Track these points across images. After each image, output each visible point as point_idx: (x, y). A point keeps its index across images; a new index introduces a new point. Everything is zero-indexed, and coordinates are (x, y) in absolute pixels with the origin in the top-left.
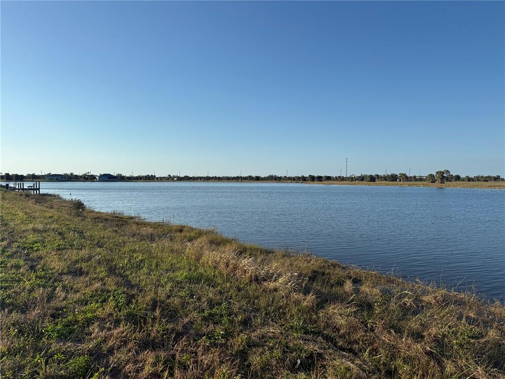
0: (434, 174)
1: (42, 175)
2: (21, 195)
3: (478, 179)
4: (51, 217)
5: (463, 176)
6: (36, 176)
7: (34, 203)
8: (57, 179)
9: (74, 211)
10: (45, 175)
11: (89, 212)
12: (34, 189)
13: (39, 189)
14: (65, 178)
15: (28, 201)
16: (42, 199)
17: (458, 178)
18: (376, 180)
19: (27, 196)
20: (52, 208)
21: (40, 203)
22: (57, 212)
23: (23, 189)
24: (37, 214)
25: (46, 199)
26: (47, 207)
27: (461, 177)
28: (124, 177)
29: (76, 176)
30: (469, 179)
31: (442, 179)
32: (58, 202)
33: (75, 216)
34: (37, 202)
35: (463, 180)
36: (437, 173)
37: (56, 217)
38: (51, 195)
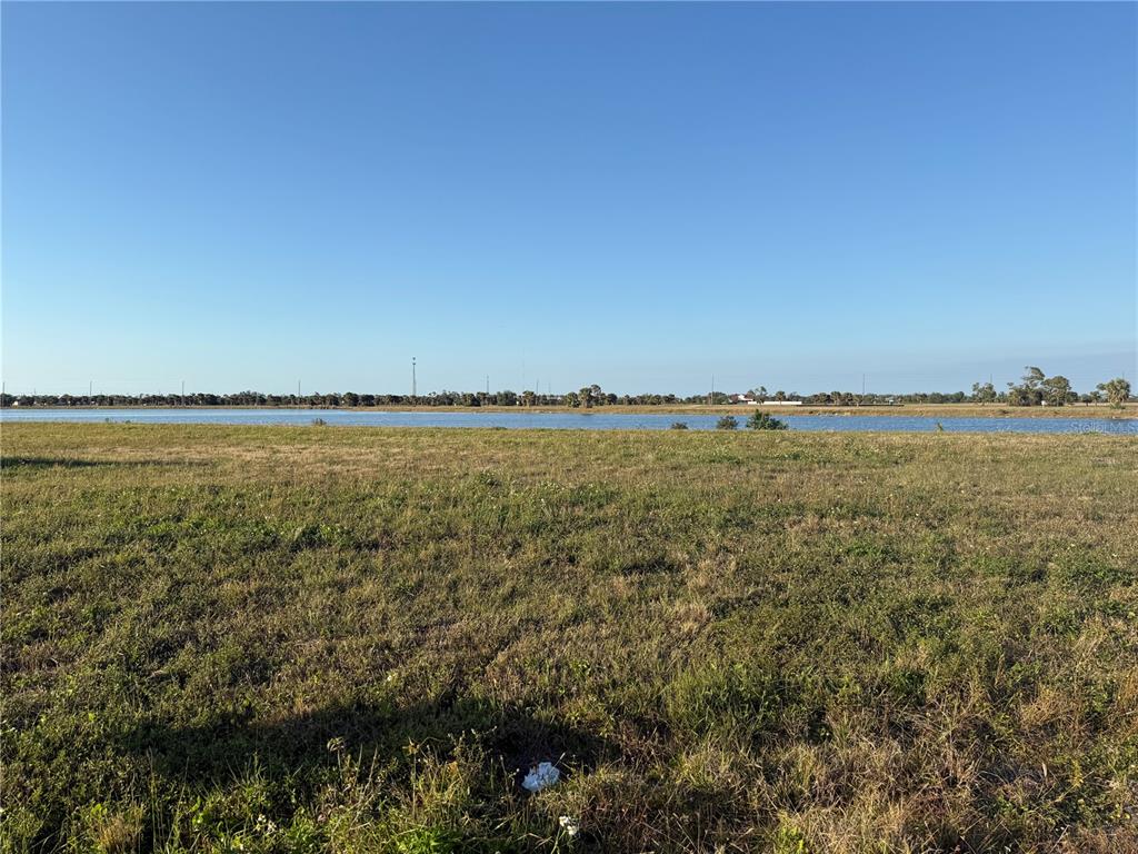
0: (578, 392)
3: (643, 400)
5: (620, 395)
17: (613, 399)
18: (482, 403)
27: (618, 397)
30: (631, 401)
31: (589, 401)
35: (621, 402)
36: (582, 391)
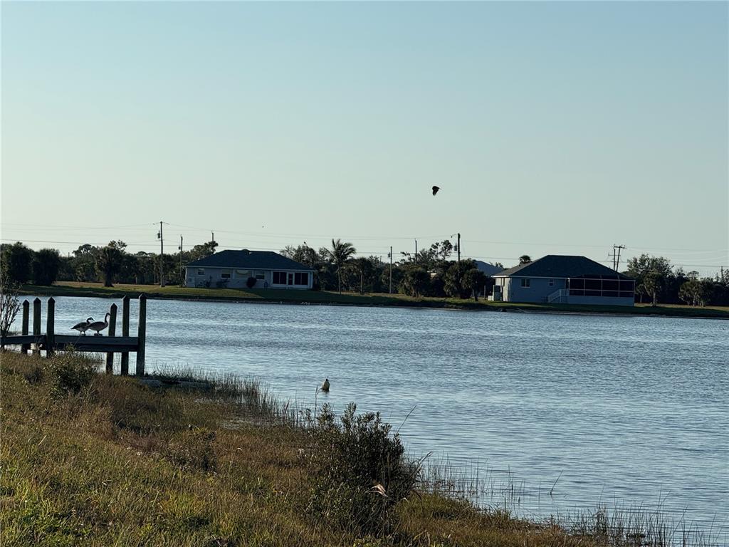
1: (165, 257)
2: (36, 377)
4: (199, 523)
6: (131, 258)
7: (106, 426)
8: (251, 283)
9: (338, 494)
10: (183, 257)
11: (438, 514)
12: (110, 345)
13: (139, 345)
14: (302, 279)
15: (73, 414)
16: (152, 410)
19: (72, 381)
20: (206, 466)
21: (136, 429)
22: (235, 497)
23: (51, 341)
24: (119, 498)
25: (176, 413)
26: (182, 462)
28: (681, 280)
29: (368, 266)
32: (245, 431)
33: (344, 523)
34: (122, 426)
37: (226, 525)
38: (206, 388)
